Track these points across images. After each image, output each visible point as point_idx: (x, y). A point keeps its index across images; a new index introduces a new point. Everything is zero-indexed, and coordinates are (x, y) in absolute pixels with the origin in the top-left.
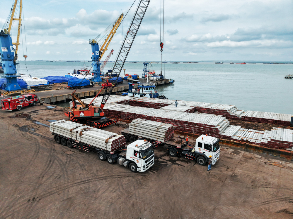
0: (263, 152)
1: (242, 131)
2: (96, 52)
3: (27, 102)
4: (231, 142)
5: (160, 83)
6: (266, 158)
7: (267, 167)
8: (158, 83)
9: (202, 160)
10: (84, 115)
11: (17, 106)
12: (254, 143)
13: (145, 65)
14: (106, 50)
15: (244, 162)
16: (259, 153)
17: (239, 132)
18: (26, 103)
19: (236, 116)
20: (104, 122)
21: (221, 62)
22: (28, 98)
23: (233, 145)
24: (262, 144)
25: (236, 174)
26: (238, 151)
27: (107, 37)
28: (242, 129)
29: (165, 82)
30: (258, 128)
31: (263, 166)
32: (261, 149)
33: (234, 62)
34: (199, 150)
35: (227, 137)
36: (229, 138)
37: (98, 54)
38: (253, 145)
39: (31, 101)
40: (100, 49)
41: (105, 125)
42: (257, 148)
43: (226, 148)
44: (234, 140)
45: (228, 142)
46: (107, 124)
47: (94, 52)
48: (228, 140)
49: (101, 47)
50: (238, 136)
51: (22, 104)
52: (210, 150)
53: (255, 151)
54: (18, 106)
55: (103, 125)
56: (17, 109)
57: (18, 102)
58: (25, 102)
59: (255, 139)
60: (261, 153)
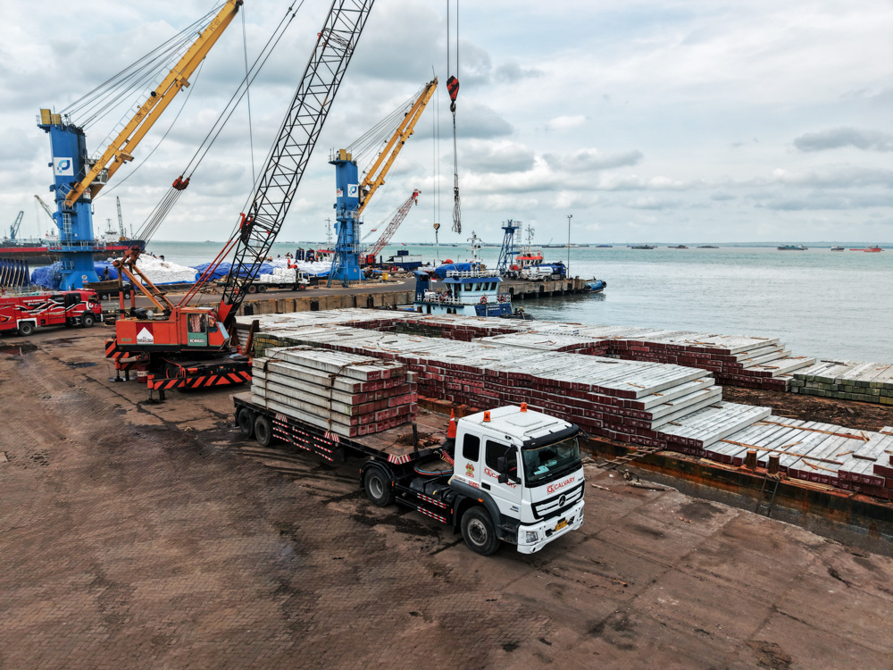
0: (848, 521)
1: (770, 426)
2: (350, 186)
3: (58, 313)
4: (698, 465)
5: (549, 287)
6: (847, 551)
7: (839, 596)
8: (542, 288)
9: (481, 526)
10: (151, 337)
11: (18, 321)
12: (810, 476)
13: (507, 233)
14: (381, 184)
15: (715, 559)
16: (829, 523)
17: (755, 428)
18: (54, 313)
19: (770, 374)
20: (218, 366)
21: (800, 247)
22: (62, 299)
23: (710, 479)
24: (845, 482)
25: (632, 618)
26: (714, 504)
27: (386, 145)
28: (775, 418)
29: (570, 285)
30: (859, 420)
31: (815, 590)
32: (842, 504)
33: (847, 247)
34: (469, 474)
35: (684, 445)
36: (694, 447)
37: (356, 195)
38: (802, 483)
39: (75, 309)
40: (361, 181)
41: (223, 381)
42: (817, 499)
43: (658, 490)
44: (717, 457)
45: (687, 464)
46: (232, 376)
47: (342, 189)
48: (689, 459)
49: (364, 176)
50: (739, 444)
51: (36, 316)
52: (507, 474)
53: (808, 514)
54: (20, 323)
55: (213, 378)
56: (15, 330)
57: (22, 309)
58: (49, 311)
59: (824, 457)
60: (840, 526)
